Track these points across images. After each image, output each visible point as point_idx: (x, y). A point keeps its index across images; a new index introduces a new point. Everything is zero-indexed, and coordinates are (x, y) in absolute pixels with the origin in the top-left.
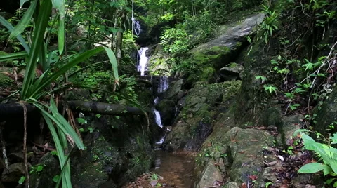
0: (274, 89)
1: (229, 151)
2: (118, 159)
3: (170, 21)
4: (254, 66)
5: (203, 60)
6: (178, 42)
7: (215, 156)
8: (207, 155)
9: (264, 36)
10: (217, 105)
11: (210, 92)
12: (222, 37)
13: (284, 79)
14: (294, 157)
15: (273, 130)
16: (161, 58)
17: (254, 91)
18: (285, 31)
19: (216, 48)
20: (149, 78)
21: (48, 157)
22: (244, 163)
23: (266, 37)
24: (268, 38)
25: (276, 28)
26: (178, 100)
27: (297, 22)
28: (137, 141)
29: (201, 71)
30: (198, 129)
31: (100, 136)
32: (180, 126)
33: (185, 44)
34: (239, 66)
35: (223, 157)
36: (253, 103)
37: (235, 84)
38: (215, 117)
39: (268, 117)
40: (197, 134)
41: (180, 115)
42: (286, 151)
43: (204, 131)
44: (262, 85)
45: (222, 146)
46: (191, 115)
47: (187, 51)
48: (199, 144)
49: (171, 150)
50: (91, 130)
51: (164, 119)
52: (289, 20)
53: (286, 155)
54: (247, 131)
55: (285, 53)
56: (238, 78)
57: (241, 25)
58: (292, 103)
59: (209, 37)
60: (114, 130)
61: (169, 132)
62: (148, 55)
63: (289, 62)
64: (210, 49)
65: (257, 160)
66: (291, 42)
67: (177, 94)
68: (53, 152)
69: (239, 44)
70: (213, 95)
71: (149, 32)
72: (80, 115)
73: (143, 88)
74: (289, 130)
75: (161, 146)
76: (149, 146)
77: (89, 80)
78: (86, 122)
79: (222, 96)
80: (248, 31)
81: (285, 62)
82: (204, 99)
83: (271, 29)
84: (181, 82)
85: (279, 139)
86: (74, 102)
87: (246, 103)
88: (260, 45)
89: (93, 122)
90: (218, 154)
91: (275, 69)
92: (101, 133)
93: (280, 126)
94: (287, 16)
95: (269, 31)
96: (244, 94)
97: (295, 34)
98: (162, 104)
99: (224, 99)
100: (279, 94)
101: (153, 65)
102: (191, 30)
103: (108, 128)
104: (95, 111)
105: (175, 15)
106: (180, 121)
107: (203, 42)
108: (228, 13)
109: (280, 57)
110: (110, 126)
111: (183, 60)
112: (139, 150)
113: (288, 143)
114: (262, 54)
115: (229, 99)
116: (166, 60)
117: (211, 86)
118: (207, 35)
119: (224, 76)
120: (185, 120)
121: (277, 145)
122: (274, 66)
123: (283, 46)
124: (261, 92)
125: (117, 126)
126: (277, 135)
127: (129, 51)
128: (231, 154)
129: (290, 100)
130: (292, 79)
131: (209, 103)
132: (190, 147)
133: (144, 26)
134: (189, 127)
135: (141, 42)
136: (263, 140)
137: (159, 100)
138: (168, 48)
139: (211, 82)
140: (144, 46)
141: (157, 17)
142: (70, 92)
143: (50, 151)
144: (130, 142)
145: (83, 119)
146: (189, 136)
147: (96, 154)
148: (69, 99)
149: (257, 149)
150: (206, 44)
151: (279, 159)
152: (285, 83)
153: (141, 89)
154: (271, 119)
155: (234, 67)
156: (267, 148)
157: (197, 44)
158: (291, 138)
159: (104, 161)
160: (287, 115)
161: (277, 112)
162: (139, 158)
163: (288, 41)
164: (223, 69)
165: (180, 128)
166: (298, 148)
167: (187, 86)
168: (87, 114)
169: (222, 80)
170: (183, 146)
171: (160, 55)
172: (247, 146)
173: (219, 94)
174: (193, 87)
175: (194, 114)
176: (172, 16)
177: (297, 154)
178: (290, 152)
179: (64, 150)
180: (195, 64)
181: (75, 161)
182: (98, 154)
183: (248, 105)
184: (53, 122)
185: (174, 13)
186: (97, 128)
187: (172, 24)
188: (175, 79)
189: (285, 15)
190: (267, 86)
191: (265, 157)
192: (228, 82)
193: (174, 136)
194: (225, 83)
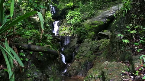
0: (128, 41)
1: (103, 74)
2: (41, 77)
3: (71, 7)
4: (117, 29)
5: (89, 28)
6: (75, 18)
7: (95, 77)
8: (91, 76)
9: (122, 13)
10: (96, 52)
11: (93, 45)
12: (99, 16)
13: (133, 36)
14: (139, 77)
15: (127, 63)
16: (66, 27)
17: (117, 42)
18: (134, 11)
19: (96, 22)
20: (59, 37)
21: (2, 72)
22: (111, 79)
23: (124, 14)
24: (125, 15)
25: (129, 9)
26: (75, 49)
27: (141, 6)
28: (52, 69)
29: (88, 34)
30: (85, 65)
31: (32, 63)
32: (76, 63)
33: (79, 19)
34: (108, 31)
35: (99, 77)
36: (116, 50)
37: (106, 41)
38: (95, 58)
39: (124, 56)
40: (85, 67)
41: (76, 57)
42: (135, 74)
43: (88, 65)
44: (121, 39)
45: (99, 71)
46: (82, 57)
47: (80, 23)
48: (86, 73)
49: (70, 76)
50: (27, 60)
51: (67, 59)
52: (136, 5)
53: (135, 76)
54: (113, 63)
55: (134, 23)
56: (108, 38)
57: (110, 10)
58: (138, 49)
59: (92, 16)
60: (40, 61)
61: (69, 66)
62: (59, 25)
63: (136, 27)
64: (93, 22)
65: (118, 78)
66: (137, 17)
67: (74, 46)
68: (5, 70)
69: (108, 20)
70: (94, 46)
71: (60, 13)
72: (21, 51)
73: (56, 42)
74: (136, 62)
75: (65, 74)
76: (59, 72)
77: (27, 33)
78: (24, 55)
79: (99, 47)
80: (114, 13)
81: (134, 27)
82: (89, 48)
83: (127, 10)
84: (76, 39)
85: (131, 67)
86: (18, 44)
87: (112, 50)
88: (120, 18)
89: (28, 56)
90: (97, 76)
91: (129, 30)
92: (33, 62)
93: (131, 61)
94: (135, 3)
95: (126, 11)
96: (111, 45)
97: (140, 13)
98: (66, 51)
99: (100, 49)
100: (131, 44)
101: (62, 30)
102: (83, 12)
103: (36, 60)
104: (30, 49)
105: (74, 4)
106: (76, 60)
107: (89, 18)
108: (103, 3)
109: (131, 25)
110: (37, 59)
111: (78, 28)
112: (53, 74)
113: (136, 69)
114: (121, 23)
115: (103, 49)
116: (69, 28)
117: (93, 42)
118: (92, 15)
119: (100, 37)
120: (78, 60)
121: (130, 71)
122: (128, 29)
123: (133, 19)
124: (121, 43)
125: (42, 59)
126: (130, 65)
127: (48, 22)
128: (104, 76)
129: (137, 47)
130: (138, 37)
131: (92, 51)
132: (81, 74)
133: (57, 10)
134: (80, 63)
135: (55, 18)
136: (122, 68)
137: (64, 49)
138: (70, 21)
139: (93, 40)
140: (57, 20)
141: (64, 5)
142: (16, 39)
143: (3, 69)
144: (48, 69)
145: (23, 54)
146: (80, 68)
147: (29, 73)
148: (15, 42)
149: (119, 73)
150: (91, 20)
151: (131, 77)
152: (134, 38)
153: (54, 42)
154: (126, 57)
155: (105, 32)
156: (124, 72)
157: (86, 20)
158: (138, 66)
159: (33, 78)
160: (135, 55)
161: (129, 53)
162: (53, 78)
163: (136, 16)
164: (100, 33)
165: (76, 64)
166: (141, 72)
167: (80, 42)
168: (25, 51)
169: (99, 39)
170: (77, 73)
171: (66, 25)
172: (113, 71)
173: (97, 46)
174: (83, 42)
175: (84, 56)
176: (72, 4)
177: (141, 75)
178: (137, 74)
179: (12, 69)
180: (85, 30)
181: (17, 76)
182: (30, 74)
183: (113, 50)
184: (6, 52)
185: (73, 3)
186: (30, 59)
187: (72, 8)
188: (73, 38)
189: (134, 2)
190: (124, 40)
191: (123, 77)
192: (102, 40)
193: (72, 68)
194: (100, 40)
